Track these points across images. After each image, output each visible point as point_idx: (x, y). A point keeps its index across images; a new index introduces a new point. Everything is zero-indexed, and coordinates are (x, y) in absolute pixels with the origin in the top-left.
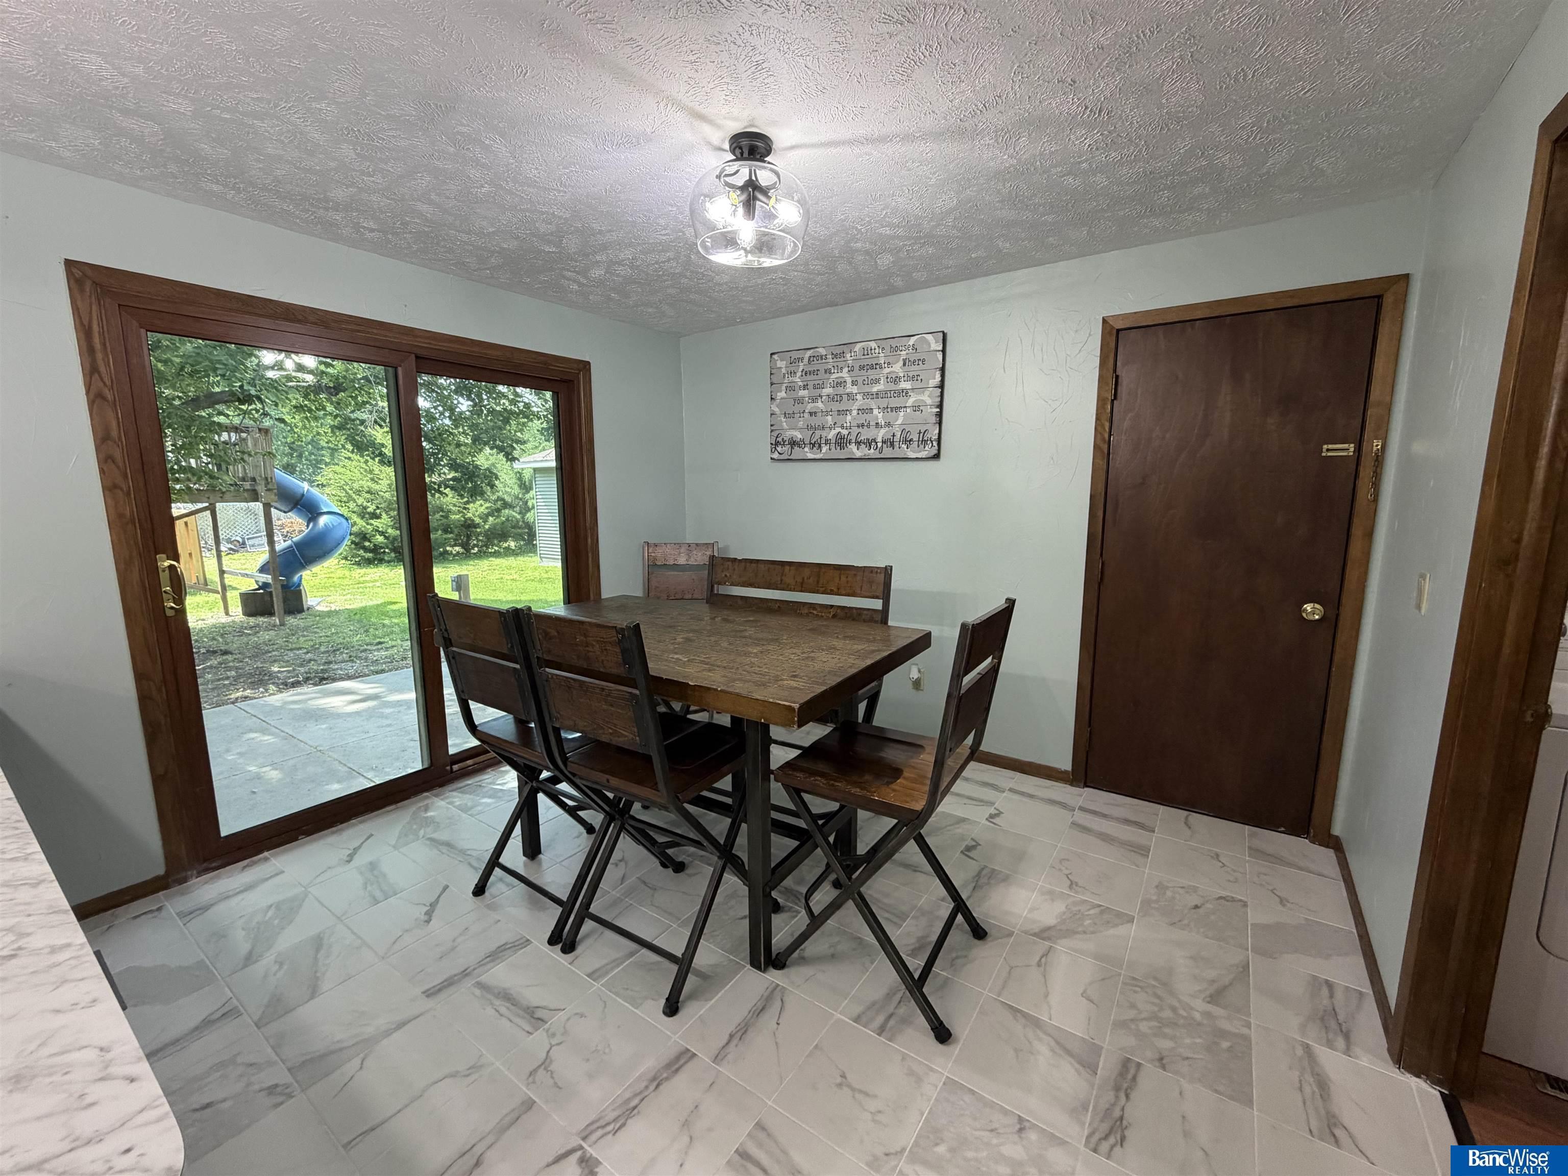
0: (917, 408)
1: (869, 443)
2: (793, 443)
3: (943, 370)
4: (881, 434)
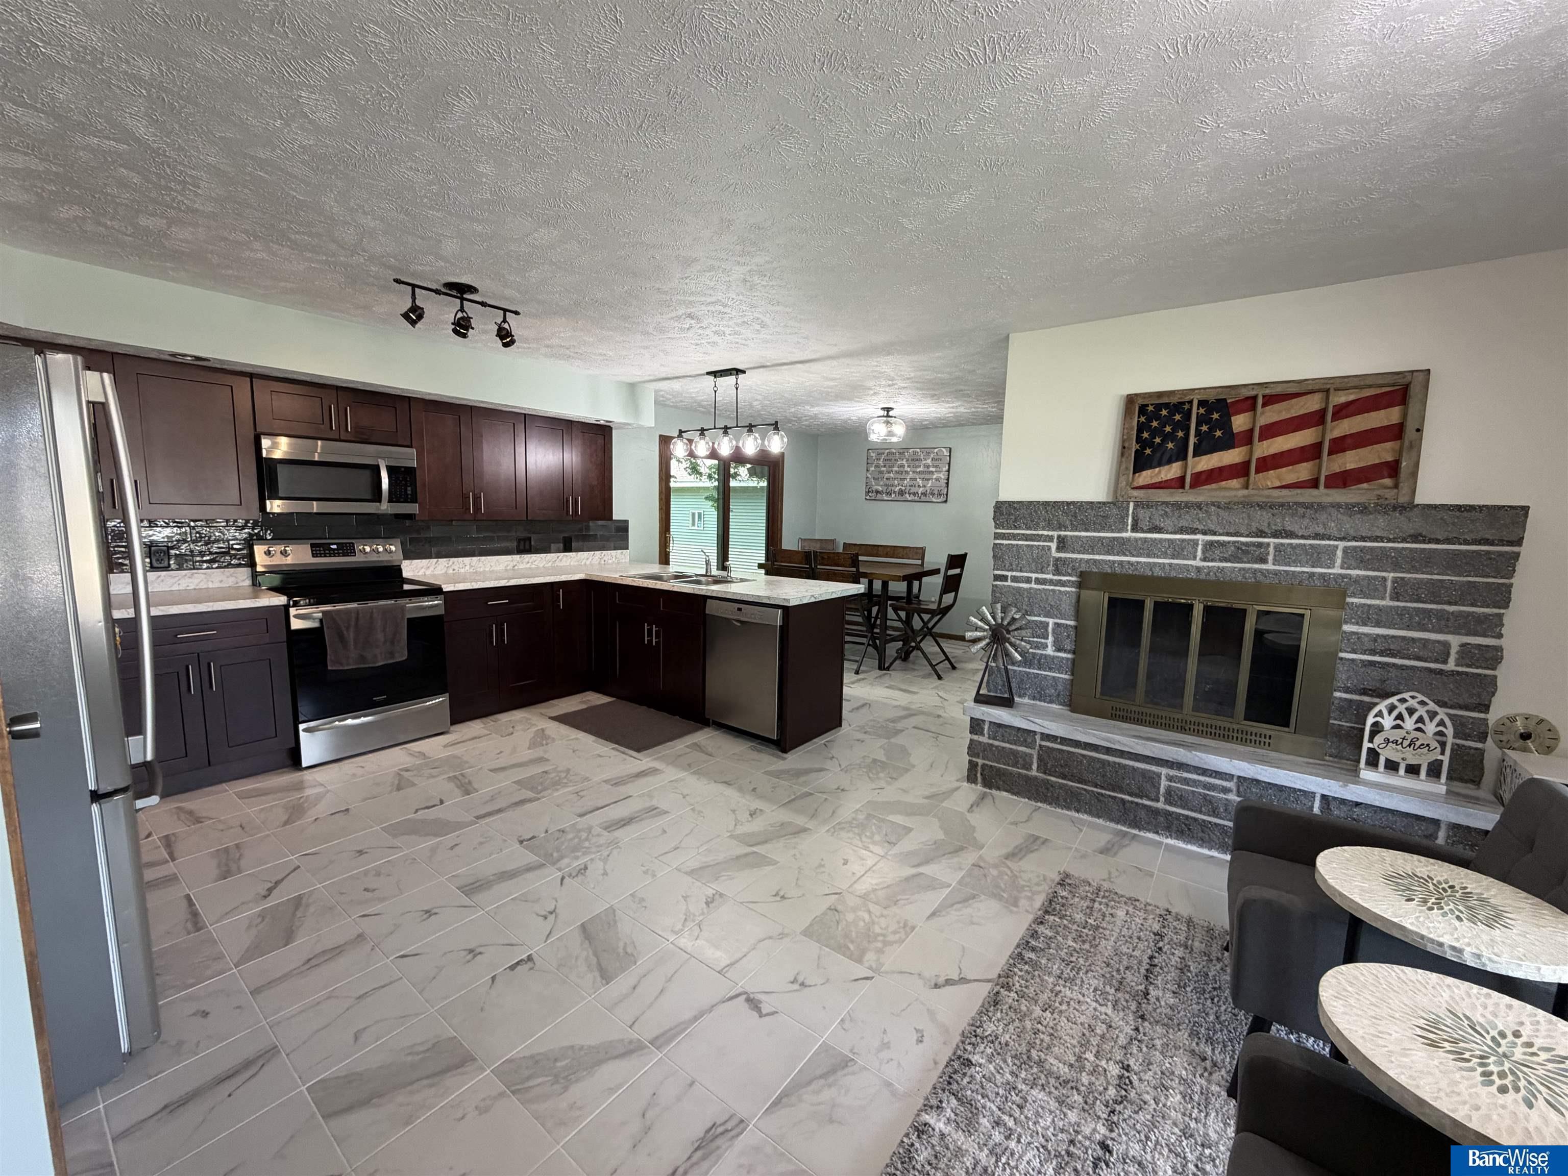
0: (937, 480)
1: (914, 494)
2: (877, 492)
3: (949, 464)
4: (921, 490)
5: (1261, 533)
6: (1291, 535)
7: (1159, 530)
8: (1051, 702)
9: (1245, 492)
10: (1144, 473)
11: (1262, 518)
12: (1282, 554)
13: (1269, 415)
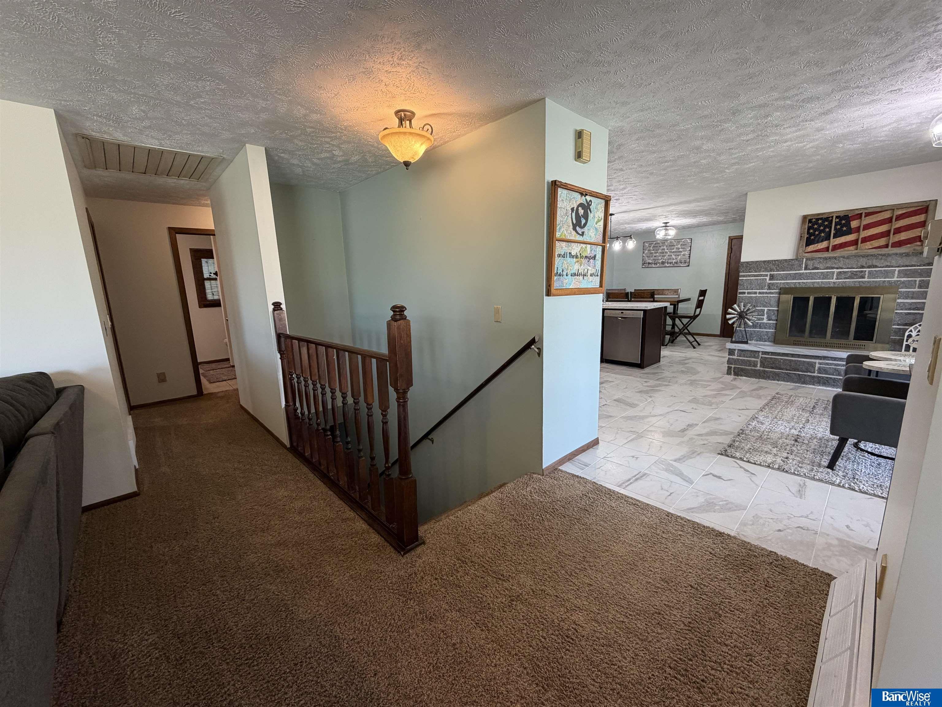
0: (684, 255)
1: (671, 263)
2: (649, 263)
3: (691, 247)
4: (674, 261)
5: (863, 267)
6: (876, 267)
7: (817, 269)
8: (765, 341)
9: (856, 251)
10: (811, 246)
11: (863, 261)
12: (871, 274)
13: (866, 221)
